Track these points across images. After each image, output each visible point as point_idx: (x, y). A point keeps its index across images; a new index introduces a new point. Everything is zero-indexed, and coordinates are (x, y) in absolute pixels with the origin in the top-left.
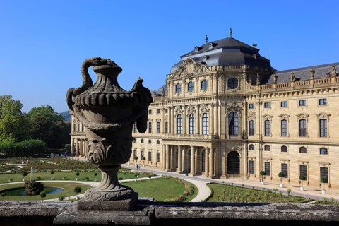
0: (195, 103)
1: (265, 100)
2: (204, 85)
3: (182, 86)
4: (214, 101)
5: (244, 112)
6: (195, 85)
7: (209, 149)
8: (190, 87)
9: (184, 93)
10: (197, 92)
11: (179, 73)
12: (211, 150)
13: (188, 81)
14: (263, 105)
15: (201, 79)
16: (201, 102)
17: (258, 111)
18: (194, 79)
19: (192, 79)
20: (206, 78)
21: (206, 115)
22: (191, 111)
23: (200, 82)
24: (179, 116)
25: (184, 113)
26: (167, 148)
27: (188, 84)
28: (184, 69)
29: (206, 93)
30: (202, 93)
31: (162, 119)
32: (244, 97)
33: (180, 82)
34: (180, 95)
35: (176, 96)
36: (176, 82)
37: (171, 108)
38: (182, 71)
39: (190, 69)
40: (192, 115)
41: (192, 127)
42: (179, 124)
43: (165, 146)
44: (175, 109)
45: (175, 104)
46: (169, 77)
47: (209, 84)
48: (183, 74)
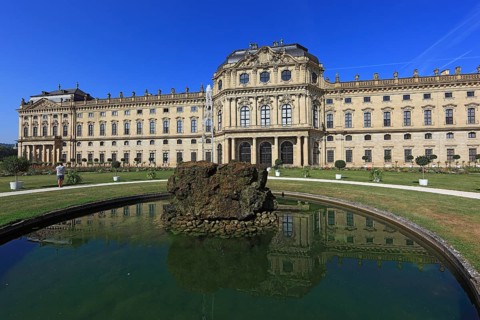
0: (274, 93)
1: (347, 95)
2: (286, 76)
3: (252, 77)
4: (303, 91)
5: (322, 106)
6: (272, 76)
7: (302, 138)
8: (265, 77)
9: (254, 80)
10: (276, 82)
11: (246, 63)
12: (306, 140)
13: (261, 70)
14: (343, 101)
15: (281, 69)
16: (281, 92)
17: (339, 105)
18: (271, 70)
19: (267, 68)
20: (290, 68)
21: (286, 106)
22: (265, 103)
23: (279, 72)
24: (244, 108)
25: (254, 105)
26: (233, 141)
27: (261, 74)
28: (255, 58)
29: (290, 83)
30: (283, 83)
31: (201, 117)
32: (323, 92)
33: (248, 72)
34: (248, 85)
35: (241, 86)
36: (241, 72)
37: (231, 100)
38: (252, 60)
39: (265, 58)
40: (264, 106)
41: (265, 119)
42: (243, 117)
43: (230, 140)
44: (239, 100)
45: (239, 95)
46: (228, 66)
47: (293, 74)
48: (253, 64)
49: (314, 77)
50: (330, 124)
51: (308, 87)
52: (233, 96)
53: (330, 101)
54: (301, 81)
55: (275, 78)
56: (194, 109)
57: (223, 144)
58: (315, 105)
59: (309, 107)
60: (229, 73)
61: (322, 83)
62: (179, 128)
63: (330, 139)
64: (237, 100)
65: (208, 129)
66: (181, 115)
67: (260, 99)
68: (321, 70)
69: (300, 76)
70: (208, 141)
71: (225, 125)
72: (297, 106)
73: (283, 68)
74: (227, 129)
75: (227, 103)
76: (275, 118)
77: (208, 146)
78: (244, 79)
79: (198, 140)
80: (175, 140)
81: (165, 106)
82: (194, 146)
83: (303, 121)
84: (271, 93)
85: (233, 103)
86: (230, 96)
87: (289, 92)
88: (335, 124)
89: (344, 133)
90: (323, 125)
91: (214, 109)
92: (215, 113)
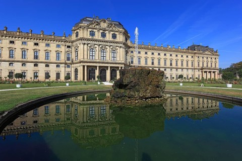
0: (108, 44)
1: (139, 50)
2: (114, 36)
3: (96, 33)
4: (122, 45)
5: (129, 54)
6: (107, 35)
7: (121, 68)
8: (104, 35)
9: (98, 36)
10: (109, 38)
11: (93, 25)
13: (102, 31)
14: (138, 52)
16: (112, 44)
18: (107, 32)
19: (105, 31)
20: (116, 33)
21: (114, 51)
22: (103, 48)
23: (111, 34)
24: (92, 50)
25: (97, 49)
26: (86, 67)
27: (102, 33)
28: (98, 24)
29: (116, 40)
30: (113, 40)
31: (63, 52)
32: (130, 47)
33: (94, 30)
34: (94, 38)
35: (90, 37)
36: (90, 30)
37: (84, 44)
38: (97, 25)
39: (104, 25)
40: (103, 50)
41: (103, 57)
42: (91, 55)
43: (84, 66)
44: (89, 45)
45: (90, 42)
46: (83, 24)
47: (118, 36)
48: (97, 27)
49: (126, 40)
50: (132, 62)
51: (124, 44)
52: (86, 42)
53: (132, 52)
54: (121, 40)
55: (109, 37)
56: (58, 46)
57: (79, 68)
58: (127, 52)
59: (124, 53)
60: (83, 29)
61: (129, 43)
62: (47, 57)
64: (88, 44)
65: (68, 59)
66: (49, 49)
67: (101, 46)
68: (129, 37)
69: (120, 38)
70: (68, 67)
71: (80, 57)
72: (119, 52)
73: (113, 33)
74: (82, 60)
75: (82, 46)
76: (108, 57)
77: (68, 69)
78: (92, 34)
79: (61, 65)
80: (44, 65)
81: (36, 41)
82: (58, 69)
83: (121, 60)
84: (106, 44)
85: (86, 46)
86: (84, 42)
87: (116, 45)
88: (134, 62)
90: (129, 63)
91: (73, 48)
92: (73, 51)
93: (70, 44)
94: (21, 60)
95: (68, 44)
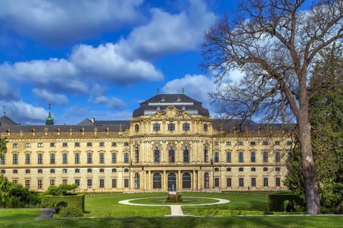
0: (178, 139)
3: (161, 126)
4: (197, 138)
5: (211, 147)
6: (176, 126)
7: (197, 171)
8: (171, 128)
9: (164, 129)
10: (179, 131)
11: (158, 116)
13: (168, 122)
14: (225, 143)
15: (182, 122)
16: (182, 139)
17: (222, 146)
18: (176, 122)
19: (173, 121)
20: (188, 122)
21: (186, 148)
22: (171, 145)
23: (181, 125)
24: (156, 148)
25: (164, 147)
26: (150, 172)
27: (168, 125)
28: (164, 113)
29: (189, 133)
30: (184, 132)
31: (120, 151)
32: (212, 137)
33: (159, 122)
34: (159, 132)
35: (154, 133)
36: (154, 122)
37: (147, 142)
38: (162, 115)
39: (171, 114)
40: (171, 148)
43: (147, 172)
44: (153, 142)
45: (153, 139)
46: (145, 117)
47: (191, 127)
48: (163, 117)
49: (205, 128)
51: (201, 136)
52: (148, 139)
53: (216, 143)
54: (196, 131)
55: (179, 129)
56: (114, 144)
57: (140, 174)
58: (206, 146)
60: (145, 123)
61: (211, 131)
63: (217, 170)
64: (150, 142)
65: (126, 160)
66: (103, 149)
67: (168, 142)
69: (194, 128)
70: (126, 171)
73: (184, 122)
74: (145, 164)
77: (127, 174)
78: (157, 128)
79: (118, 169)
80: (98, 169)
82: (114, 174)
83: (197, 159)
84: (175, 139)
86: (146, 139)
87: (188, 138)
88: (220, 159)
89: (226, 166)
90: (212, 161)
91: (131, 145)
92: (132, 149)
93: (128, 140)
94: (74, 165)
95: (125, 140)
